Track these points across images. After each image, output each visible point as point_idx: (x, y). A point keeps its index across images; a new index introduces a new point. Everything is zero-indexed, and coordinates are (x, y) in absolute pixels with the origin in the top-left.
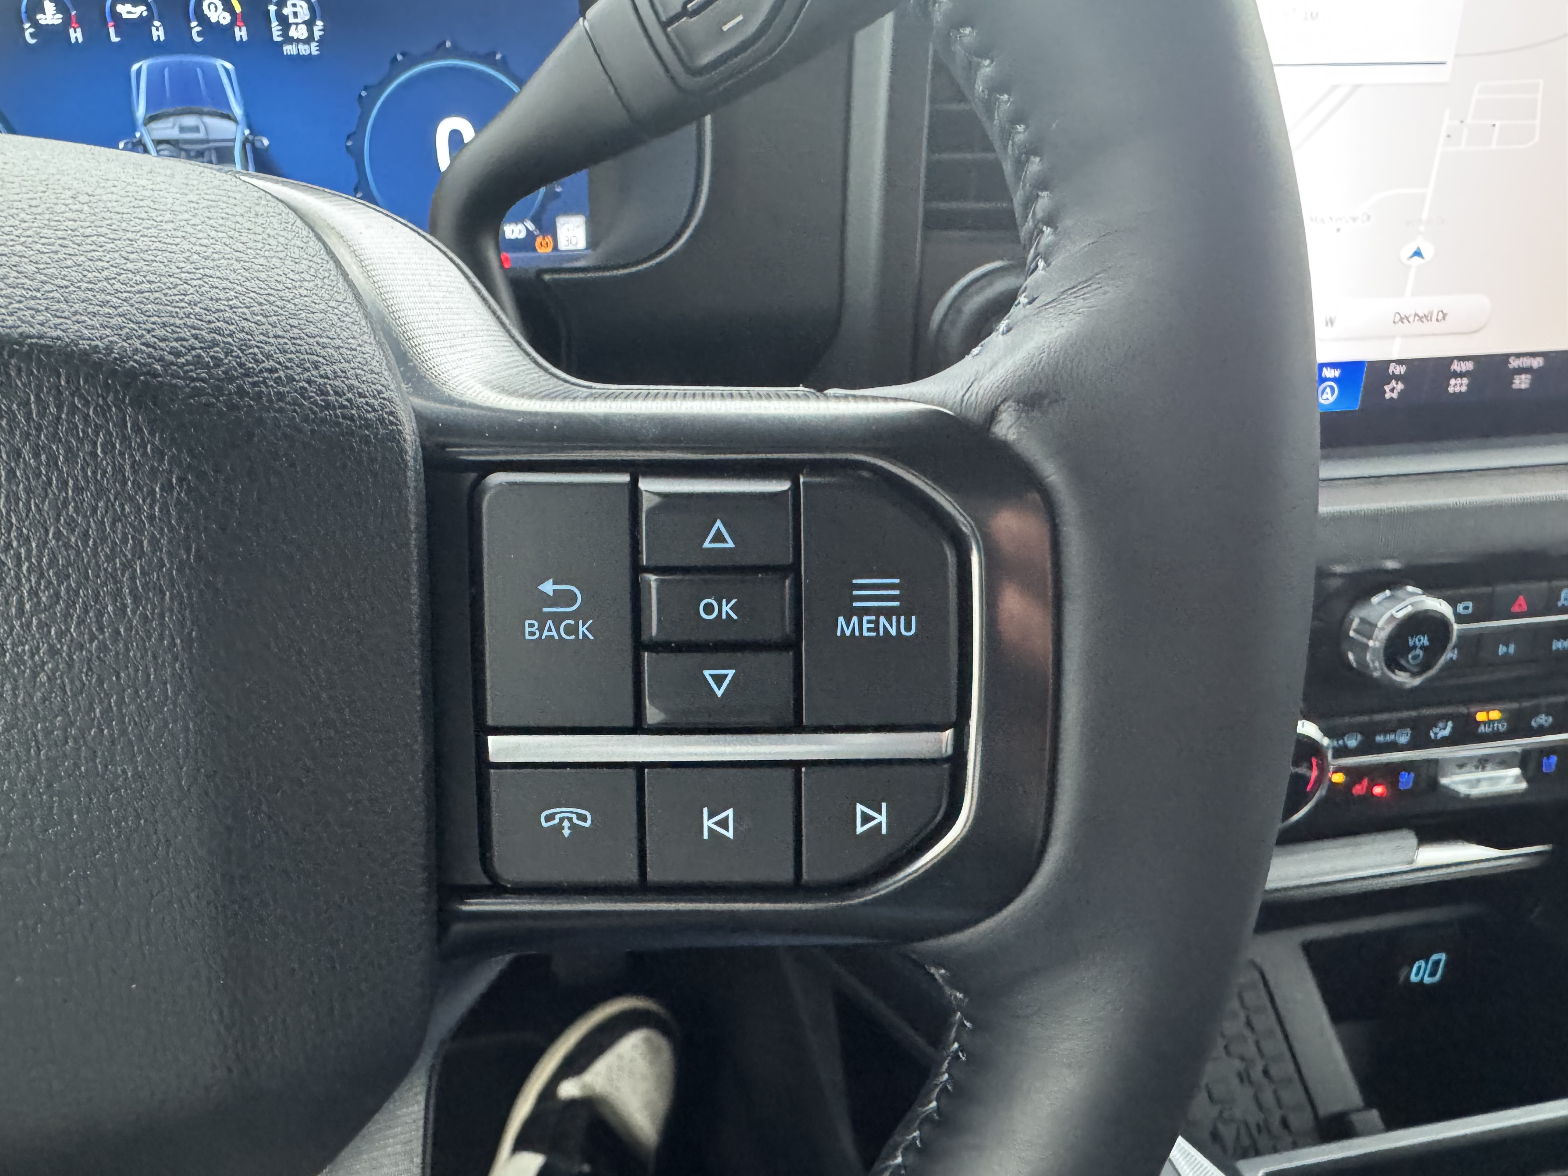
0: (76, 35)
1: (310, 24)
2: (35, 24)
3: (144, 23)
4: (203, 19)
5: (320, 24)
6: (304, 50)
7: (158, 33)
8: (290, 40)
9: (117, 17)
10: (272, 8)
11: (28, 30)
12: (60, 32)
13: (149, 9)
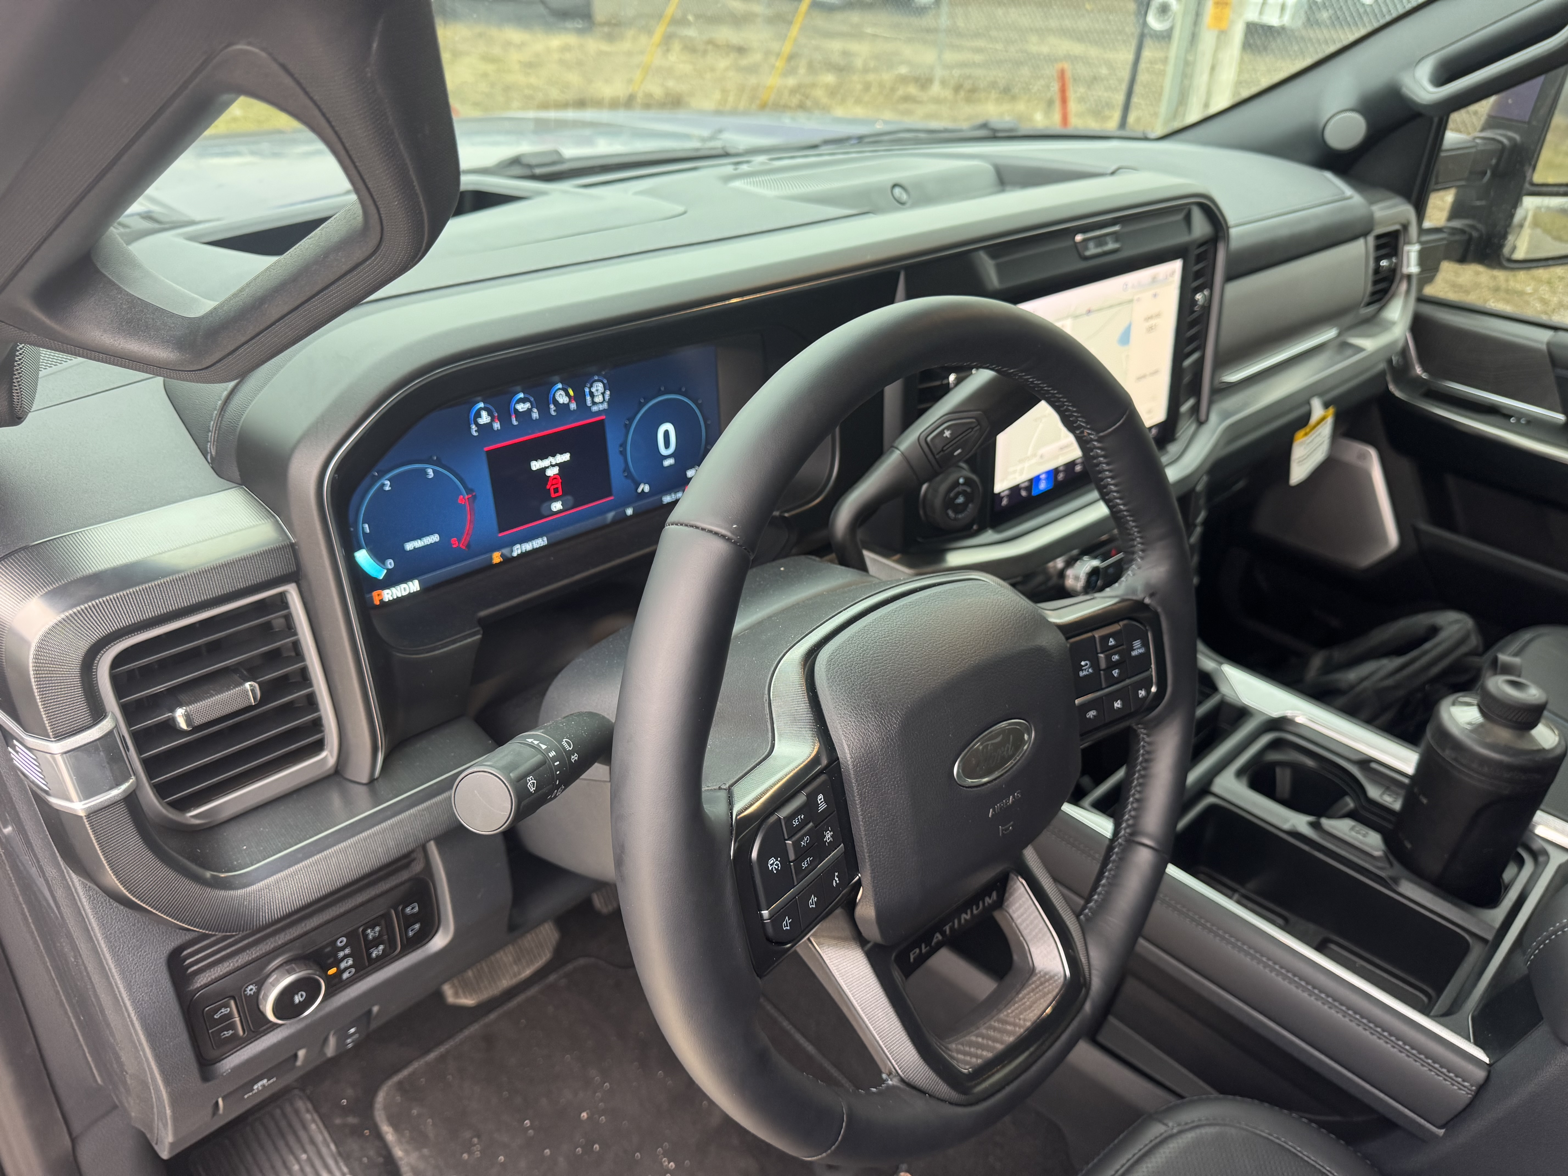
0: (497, 426)
1: (603, 394)
2: (477, 424)
3: (529, 411)
4: (556, 403)
5: (608, 392)
6: (601, 407)
7: (535, 415)
8: (594, 403)
9: (516, 411)
10: (587, 390)
11: (474, 427)
12: (489, 426)
13: (531, 405)
